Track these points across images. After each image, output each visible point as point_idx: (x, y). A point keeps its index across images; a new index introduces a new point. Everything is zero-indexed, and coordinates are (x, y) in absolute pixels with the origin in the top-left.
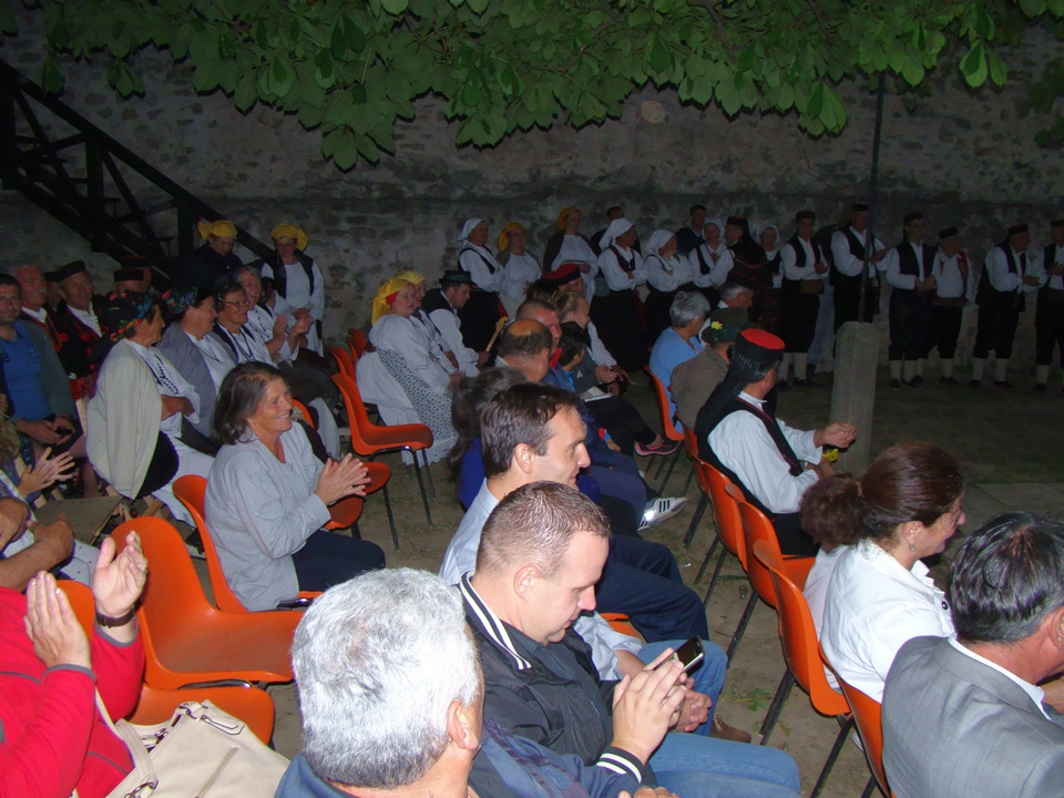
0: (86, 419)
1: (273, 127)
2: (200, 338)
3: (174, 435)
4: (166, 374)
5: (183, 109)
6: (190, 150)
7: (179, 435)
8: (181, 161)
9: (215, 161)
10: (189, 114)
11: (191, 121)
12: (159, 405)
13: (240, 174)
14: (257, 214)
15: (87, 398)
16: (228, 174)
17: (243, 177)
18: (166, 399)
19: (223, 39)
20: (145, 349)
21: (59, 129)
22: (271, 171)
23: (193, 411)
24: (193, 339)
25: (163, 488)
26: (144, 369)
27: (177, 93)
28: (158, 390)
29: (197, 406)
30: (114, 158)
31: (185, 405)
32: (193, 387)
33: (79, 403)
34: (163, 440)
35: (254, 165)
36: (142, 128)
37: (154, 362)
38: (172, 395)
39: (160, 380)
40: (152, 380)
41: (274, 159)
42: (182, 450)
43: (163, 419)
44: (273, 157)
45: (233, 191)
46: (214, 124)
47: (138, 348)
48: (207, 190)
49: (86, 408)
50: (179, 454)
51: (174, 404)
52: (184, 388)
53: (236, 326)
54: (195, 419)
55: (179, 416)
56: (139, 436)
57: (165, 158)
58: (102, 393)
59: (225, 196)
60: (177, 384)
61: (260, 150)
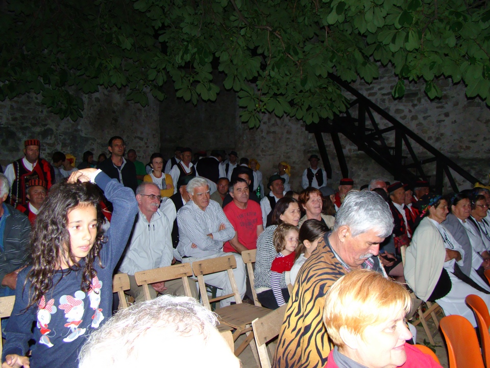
0: (405, 257)
1: (485, 123)
2: (464, 221)
3: (450, 271)
4: (448, 238)
5: (440, 115)
6: (442, 135)
7: (453, 271)
8: (438, 139)
9: (454, 140)
10: (442, 117)
11: (444, 121)
12: (444, 253)
13: (466, 146)
14: (475, 167)
15: (406, 246)
16: (461, 146)
17: (468, 148)
18: (448, 251)
19: (485, 67)
20: (438, 223)
21: (383, 123)
22: (483, 145)
23: (461, 259)
24: (461, 221)
25: (442, 299)
26: (438, 233)
27: (437, 108)
28: (444, 246)
29: (463, 257)
30: (408, 137)
31: (458, 256)
32: (461, 246)
33: (402, 248)
34: (444, 272)
35: (474, 142)
36: (420, 124)
37: (442, 231)
38: (450, 248)
39: (445, 240)
40: (441, 240)
41: (485, 139)
42: (454, 279)
43: (445, 262)
44: (484, 138)
45: (461, 155)
46: (455, 122)
47: (435, 223)
48: (450, 154)
49: (405, 251)
50: (452, 282)
51: (452, 254)
52: (457, 247)
53: (480, 218)
54: (461, 263)
55: (454, 261)
56: (432, 269)
57: (430, 138)
58: (414, 244)
59: (458, 157)
60: (453, 244)
61: (478, 135)
